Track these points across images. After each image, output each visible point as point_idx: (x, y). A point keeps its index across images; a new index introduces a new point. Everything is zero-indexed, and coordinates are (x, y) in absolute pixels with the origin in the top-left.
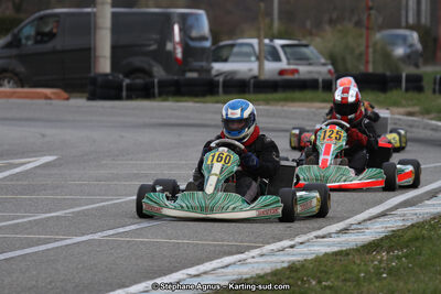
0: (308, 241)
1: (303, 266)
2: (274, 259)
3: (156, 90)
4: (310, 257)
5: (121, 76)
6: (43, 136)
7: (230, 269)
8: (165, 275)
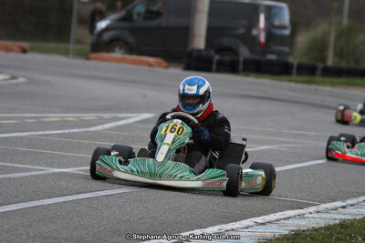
0: (358, 204)
1: (352, 224)
2: (328, 216)
3: (241, 67)
4: (358, 218)
5: (212, 53)
6: (145, 96)
7: (290, 221)
8: (236, 221)
